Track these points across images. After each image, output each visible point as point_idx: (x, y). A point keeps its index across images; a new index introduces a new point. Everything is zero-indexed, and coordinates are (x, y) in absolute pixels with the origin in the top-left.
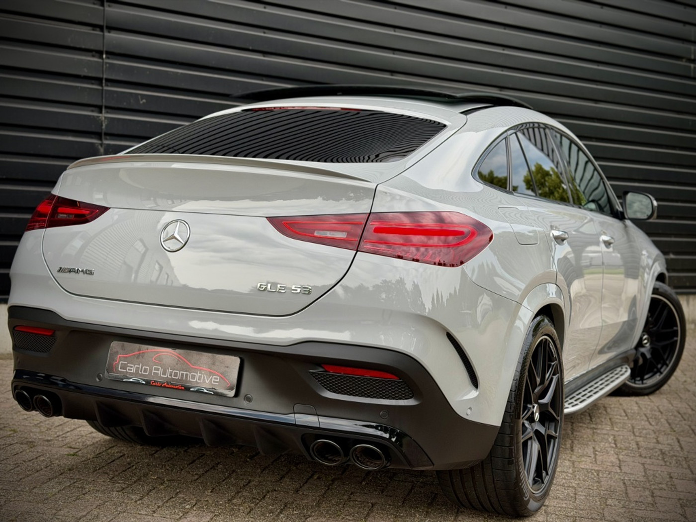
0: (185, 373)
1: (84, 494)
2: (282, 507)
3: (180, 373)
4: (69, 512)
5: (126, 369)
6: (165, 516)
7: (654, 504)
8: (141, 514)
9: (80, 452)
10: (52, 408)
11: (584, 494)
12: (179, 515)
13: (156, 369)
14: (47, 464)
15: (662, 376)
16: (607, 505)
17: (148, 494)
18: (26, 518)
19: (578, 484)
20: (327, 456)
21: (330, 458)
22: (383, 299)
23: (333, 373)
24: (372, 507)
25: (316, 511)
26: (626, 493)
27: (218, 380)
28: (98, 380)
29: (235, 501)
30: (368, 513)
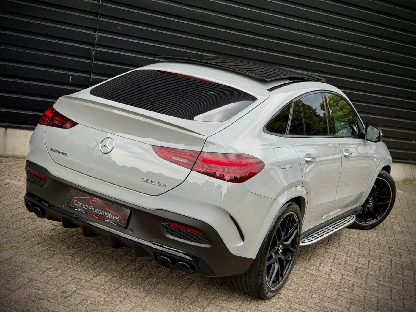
0: (104, 212)
1: (53, 255)
2: (147, 276)
3: (102, 212)
4: (44, 265)
5: (77, 204)
6: (89, 273)
7: (336, 300)
8: (78, 271)
9: (57, 228)
10: (42, 214)
11: (303, 289)
12: (96, 274)
13: (91, 207)
14: (39, 234)
15: (377, 220)
16: (312, 297)
17: (84, 259)
18: (23, 266)
19: (303, 282)
20: (165, 263)
21: (166, 264)
22: (204, 190)
23: (173, 226)
24: (193, 282)
25: (164, 281)
26: (325, 291)
27: (119, 219)
28: (64, 206)
29: (125, 269)
30: (189, 286)
